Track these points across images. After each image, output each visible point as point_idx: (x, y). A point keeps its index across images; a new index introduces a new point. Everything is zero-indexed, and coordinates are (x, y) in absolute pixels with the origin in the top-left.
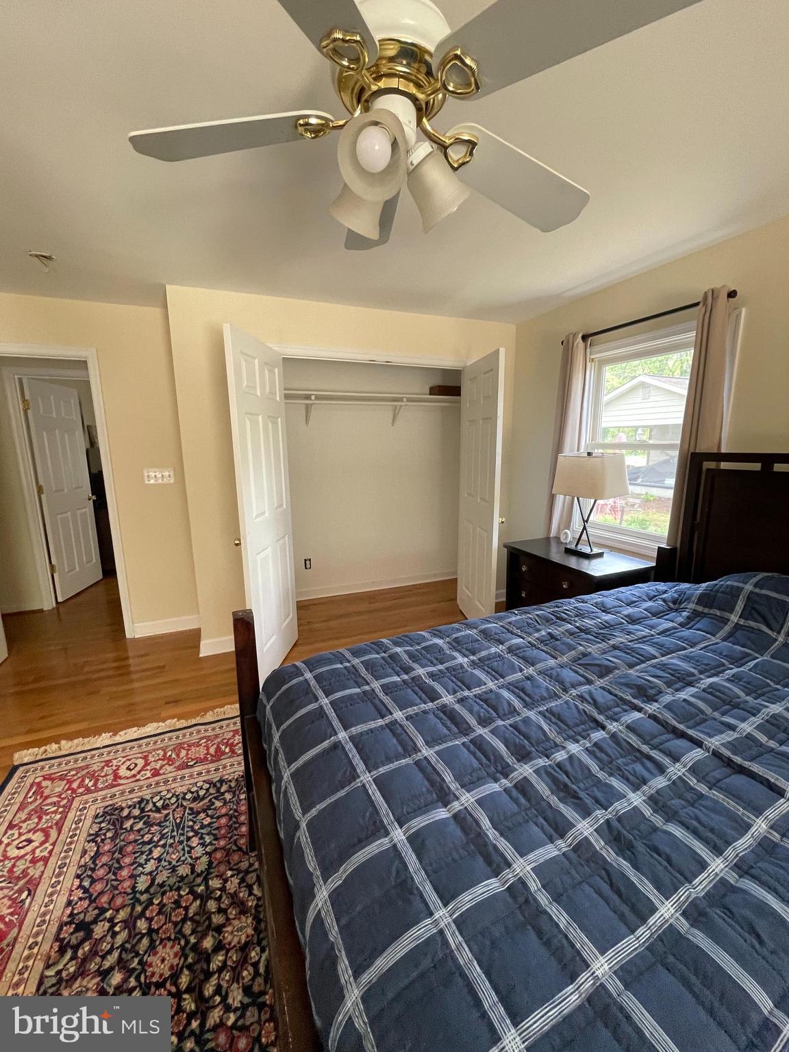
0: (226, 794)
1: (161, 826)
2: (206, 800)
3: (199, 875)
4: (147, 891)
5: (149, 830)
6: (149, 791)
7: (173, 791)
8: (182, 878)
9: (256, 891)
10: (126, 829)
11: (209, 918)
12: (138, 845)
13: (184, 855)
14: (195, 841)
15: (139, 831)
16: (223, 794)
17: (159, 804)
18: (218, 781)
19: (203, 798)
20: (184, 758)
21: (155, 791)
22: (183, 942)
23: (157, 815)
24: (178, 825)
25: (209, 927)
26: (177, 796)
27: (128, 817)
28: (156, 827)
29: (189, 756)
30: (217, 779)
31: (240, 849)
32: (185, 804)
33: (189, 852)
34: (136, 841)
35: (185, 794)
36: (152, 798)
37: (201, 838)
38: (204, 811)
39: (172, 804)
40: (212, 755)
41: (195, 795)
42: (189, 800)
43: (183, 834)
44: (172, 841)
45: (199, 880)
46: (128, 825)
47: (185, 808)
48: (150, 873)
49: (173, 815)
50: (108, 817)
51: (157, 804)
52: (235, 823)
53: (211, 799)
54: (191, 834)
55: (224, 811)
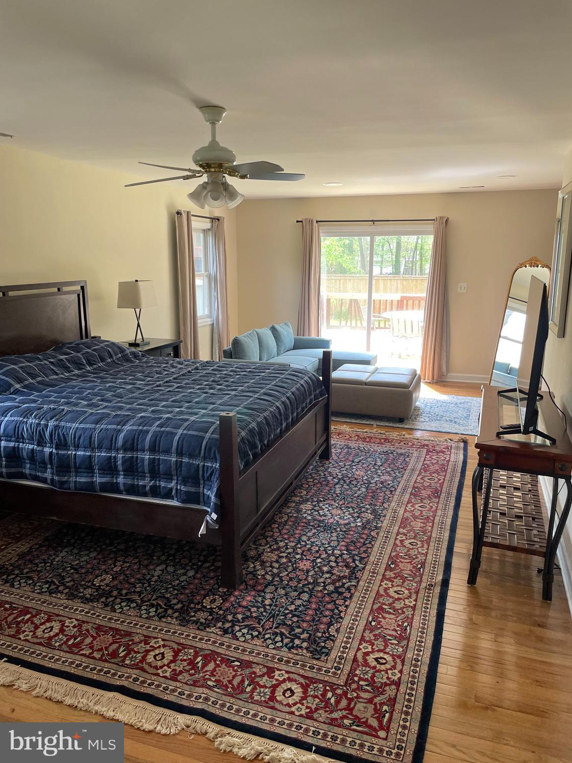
0: (230, 620)
1: (284, 622)
2: (245, 623)
3: (275, 585)
4: (304, 592)
5: (292, 623)
6: (282, 654)
7: (264, 644)
8: (284, 588)
9: (252, 566)
10: (307, 633)
11: (279, 568)
12: (302, 618)
13: (277, 598)
14: (267, 602)
15: (299, 627)
16: (232, 621)
17: (278, 638)
18: (227, 633)
19: (246, 626)
20: (239, 673)
21: (278, 652)
22: (295, 565)
23: (283, 630)
24: (273, 616)
25: (281, 565)
26: (263, 638)
27: (304, 640)
28: (288, 623)
29: (234, 673)
30: (227, 635)
31: (246, 585)
32: (261, 629)
33: (274, 598)
34: (303, 621)
35: (257, 636)
36: (282, 647)
37: (263, 601)
38: (252, 617)
39: (270, 633)
40: (215, 661)
41: (250, 632)
42: (257, 631)
43: (273, 609)
44: (281, 609)
45: (276, 583)
46: (305, 636)
47: (262, 626)
48: (299, 599)
49: (273, 626)
50: (318, 649)
51: (280, 639)
52: (238, 599)
53: (242, 622)
54: (268, 607)
55: (240, 610)
